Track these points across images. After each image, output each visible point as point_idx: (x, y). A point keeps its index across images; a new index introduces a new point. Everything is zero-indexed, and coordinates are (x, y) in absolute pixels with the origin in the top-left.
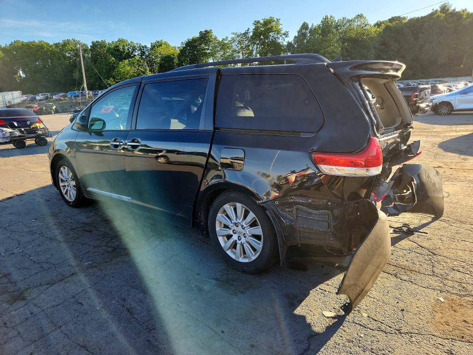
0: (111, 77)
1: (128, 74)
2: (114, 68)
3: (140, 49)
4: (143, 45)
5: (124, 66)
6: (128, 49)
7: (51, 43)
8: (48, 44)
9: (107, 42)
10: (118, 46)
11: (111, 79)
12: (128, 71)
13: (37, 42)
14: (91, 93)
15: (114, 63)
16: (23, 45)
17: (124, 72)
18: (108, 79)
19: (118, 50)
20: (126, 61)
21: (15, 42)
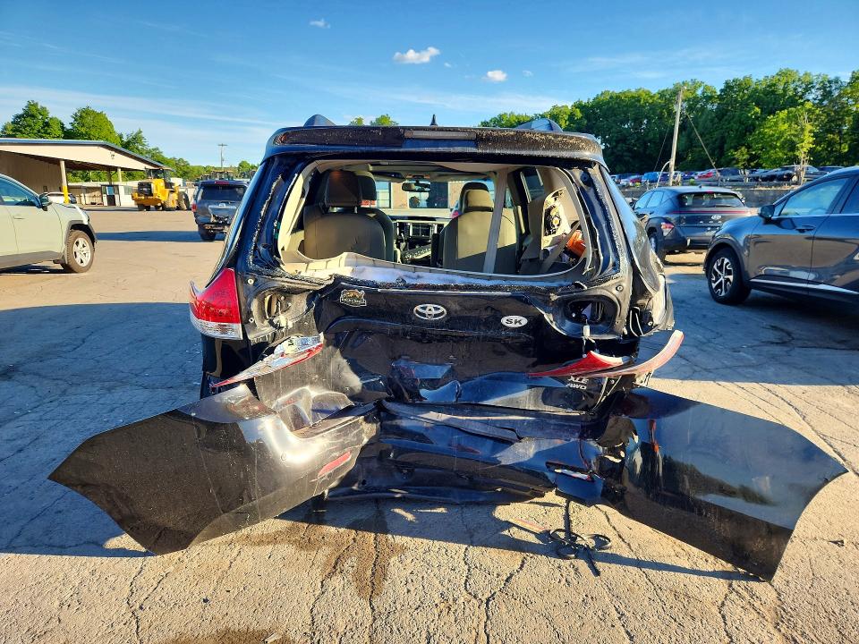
0: (743, 145)
1: (778, 138)
2: (754, 127)
3: (824, 88)
4: (832, 77)
5: (776, 124)
6: (795, 89)
7: (654, 91)
8: (648, 93)
9: (754, 80)
10: (774, 85)
11: (743, 148)
12: (782, 133)
13: (633, 90)
14: (679, 176)
15: (757, 118)
16: (611, 98)
17: (773, 135)
18: (736, 150)
19: (773, 92)
20: (783, 114)
21: (602, 94)
